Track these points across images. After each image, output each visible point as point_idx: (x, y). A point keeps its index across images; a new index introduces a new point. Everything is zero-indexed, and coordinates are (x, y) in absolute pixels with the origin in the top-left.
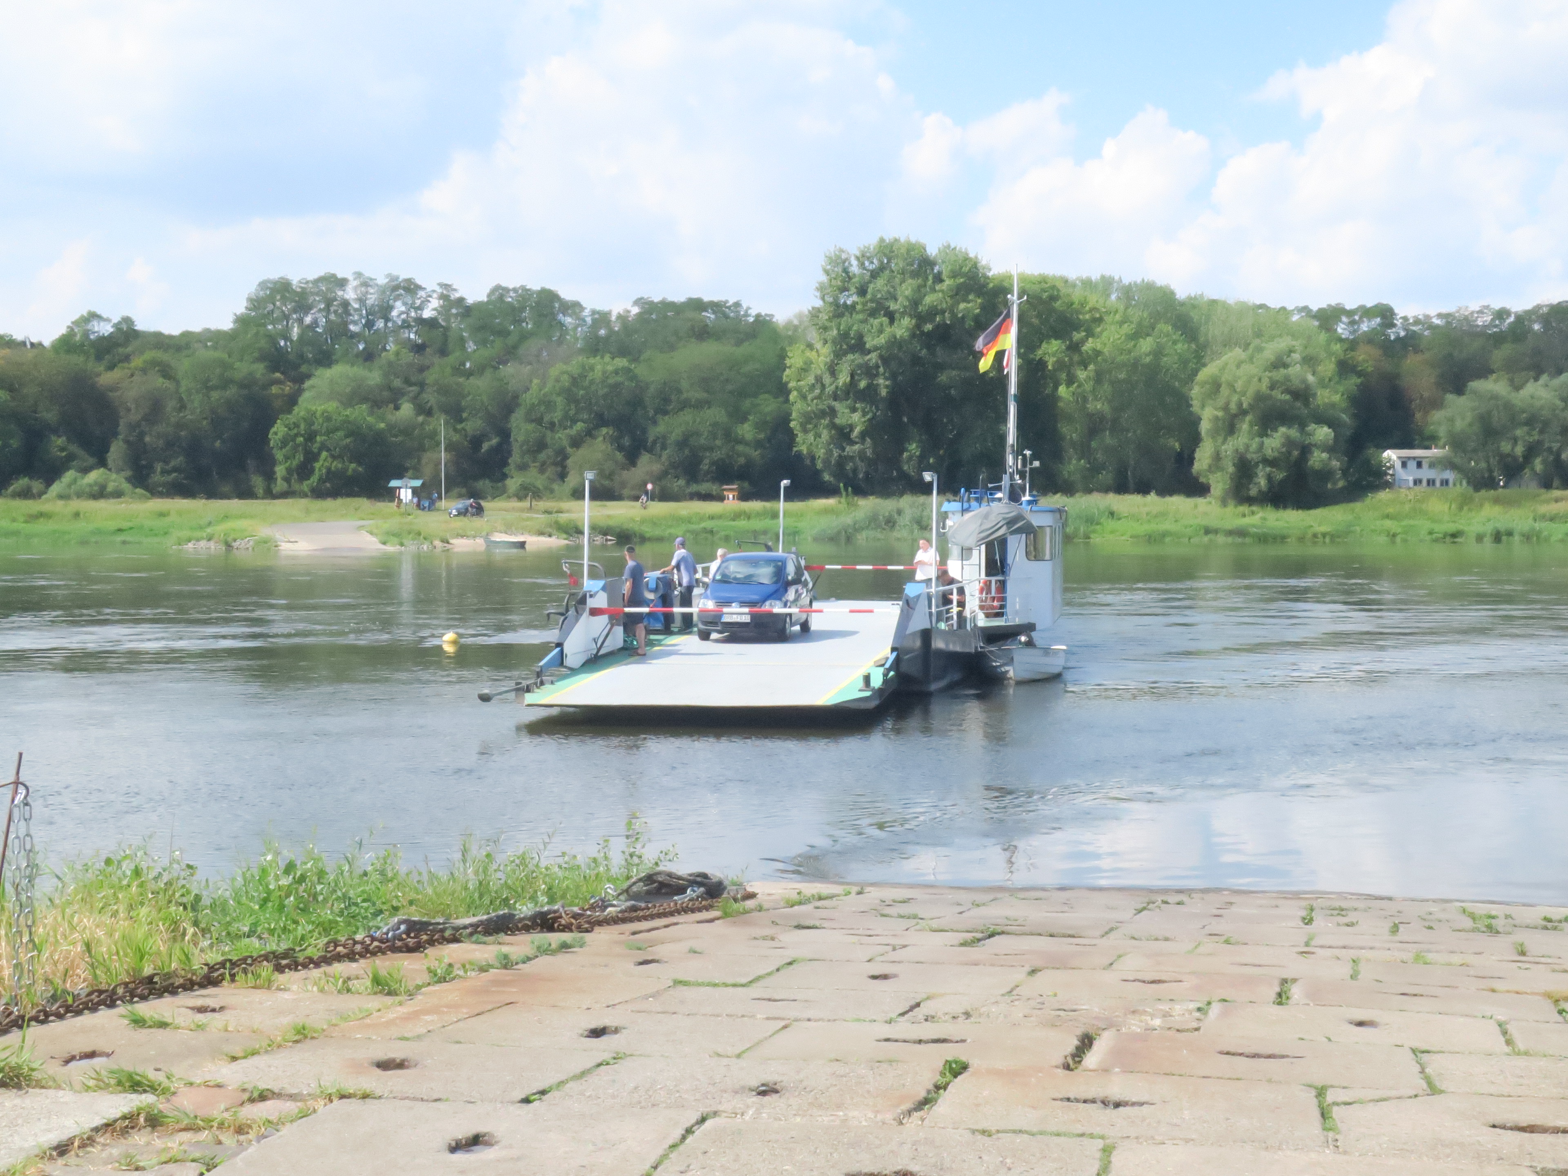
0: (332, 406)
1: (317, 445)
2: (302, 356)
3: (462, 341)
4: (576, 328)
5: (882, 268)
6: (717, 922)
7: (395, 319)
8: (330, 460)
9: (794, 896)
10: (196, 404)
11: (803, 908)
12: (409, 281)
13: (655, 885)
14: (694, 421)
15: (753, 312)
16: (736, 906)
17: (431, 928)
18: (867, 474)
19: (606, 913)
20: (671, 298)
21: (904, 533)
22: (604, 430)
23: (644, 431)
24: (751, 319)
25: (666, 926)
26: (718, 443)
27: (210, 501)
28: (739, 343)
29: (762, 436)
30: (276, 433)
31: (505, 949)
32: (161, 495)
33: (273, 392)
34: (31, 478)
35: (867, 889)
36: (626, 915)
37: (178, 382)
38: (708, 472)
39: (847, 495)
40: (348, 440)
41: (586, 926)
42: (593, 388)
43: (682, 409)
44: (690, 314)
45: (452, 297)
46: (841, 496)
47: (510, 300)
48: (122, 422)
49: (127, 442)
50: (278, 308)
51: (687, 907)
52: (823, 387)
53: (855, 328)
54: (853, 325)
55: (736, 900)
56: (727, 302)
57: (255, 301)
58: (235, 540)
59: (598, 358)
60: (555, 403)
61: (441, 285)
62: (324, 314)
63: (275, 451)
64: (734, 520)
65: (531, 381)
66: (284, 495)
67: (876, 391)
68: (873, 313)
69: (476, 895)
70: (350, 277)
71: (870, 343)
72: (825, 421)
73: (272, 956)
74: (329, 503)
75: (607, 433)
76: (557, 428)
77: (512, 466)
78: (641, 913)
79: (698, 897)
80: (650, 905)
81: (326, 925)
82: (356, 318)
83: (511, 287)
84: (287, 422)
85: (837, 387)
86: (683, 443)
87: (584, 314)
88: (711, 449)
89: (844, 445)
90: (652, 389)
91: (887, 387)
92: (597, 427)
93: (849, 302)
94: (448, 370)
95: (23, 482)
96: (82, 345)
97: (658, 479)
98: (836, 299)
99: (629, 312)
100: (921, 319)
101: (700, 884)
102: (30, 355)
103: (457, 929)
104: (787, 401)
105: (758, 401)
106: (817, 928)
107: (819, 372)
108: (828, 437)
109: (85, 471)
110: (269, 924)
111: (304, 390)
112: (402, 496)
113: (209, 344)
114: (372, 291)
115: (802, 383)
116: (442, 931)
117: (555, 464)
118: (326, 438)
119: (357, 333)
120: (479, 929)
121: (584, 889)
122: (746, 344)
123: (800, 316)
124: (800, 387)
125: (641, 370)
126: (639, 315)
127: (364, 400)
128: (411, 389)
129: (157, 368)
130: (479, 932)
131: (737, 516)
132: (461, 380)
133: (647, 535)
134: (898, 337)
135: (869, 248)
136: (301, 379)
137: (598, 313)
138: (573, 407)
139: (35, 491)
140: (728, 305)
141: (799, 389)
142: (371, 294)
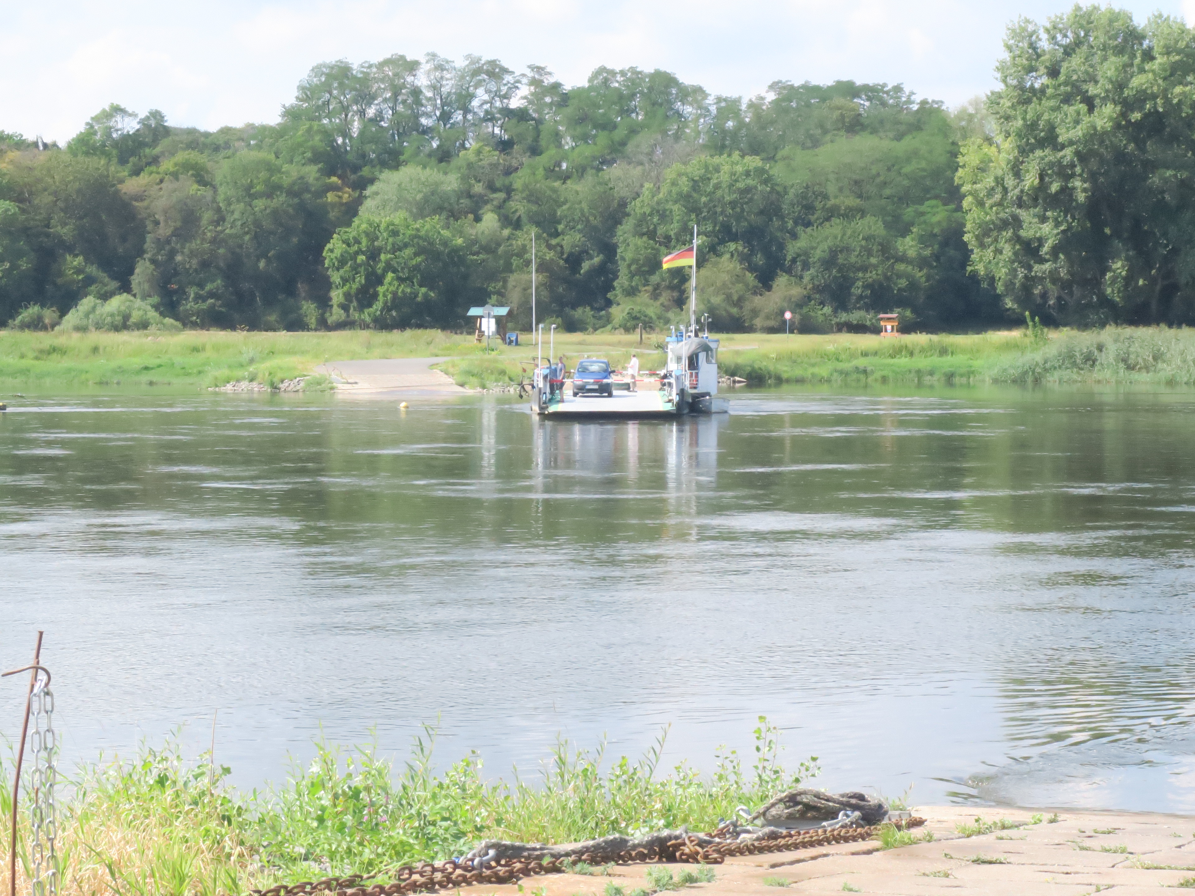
0: (399, 217)
1: (381, 266)
2: (363, 156)
3: (557, 136)
4: (697, 119)
5: (1078, 43)
6: (875, 853)
7: (475, 110)
8: (396, 283)
9: (972, 825)
10: (236, 215)
11: (982, 838)
12: (493, 63)
13: (799, 807)
14: (844, 234)
15: (918, 98)
16: (899, 835)
17: (526, 854)
18: (1059, 298)
19: (738, 841)
21: (1108, 373)
22: (732, 246)
23: (781, 247)
24: (915, 107)
25: (814, 858)
26: (873, 260)
27: (252, 333)
28: (899, 137)
29: (927, 252)
30: (331, 251)
31: (616, 882)
32: (194, 326)
33: (329, 200)
34: (43, 306)
35: (1062, 816)
36: (764, 843)
37: (214, 188)
38: (860, 297)
39: (1035, 326)
40: (419, 259)
41: (715, 855)
42: (719, 193)
43: (828, 219)
44: (839, 101)
45: (546, 83)
46: (1027, 327)
47: (617, 85)
48: (149, 238)
49: (153, 261)
50: (335, 98)
51: (839, 835)
52: (1005, 190)
53: (1046, 117)
54: (1042, 114)
55: (899, 827)
56: (884, 85)
57: (309, 89)
58: (282, 381)
59: (724, 156)
60: (671, 212)
61: (532, 68)
62: (391, 105)
63: (330, 272)
64: (892, 356)
65: (642, 186)
66: (341, 326)
67: (1071, 195)
68: (1067, 100)
69: (578, 817)
70: (422, 60)
71: (1064, 136)
72: (1008, 234)
73: (335, 883)
74: (396, 336)
75: (736, 249)
76: (673, 243)
77: (618, 291)
78: (782, 842)
79: (852, 823)
80: (793, 832)
81: (399, 848)
82: (429, 109)
83: (617, 69)
84: (345, 237)
85: (1022, 191)
86: (829, 262)
87: (707, 102)
88: (864, 269)
89: (1032, 262)
90: (791, 194)
91: (1085, 190)
92: (722, 242)
93: (1037, 85)
94: (541, 172)
95: (33, 310)
96: (103, 145)
97: (798, 306)
98: (1021, 81)
99: (763, 99)
100: (1128, 105)
101: (855, 808)
102: (42, 157)
103: (557, 856)
104: (959, 208)
105: (922, 208)
106: (1001, 863)
107: (1000, 173)
108: (1010, 254)
109: (105, 297)
110: (330, 845)
111: (366, 197)
112: (484, 328)
113: (252, 142)
114: (448, 76)
115: (978, 186)
116: (540, 857)
117: (671, 288)
118: (392, 256)
119: (429, 128)
120: (583, 857)
121: (710, 811)
122: (908, 138)
123: (976, 103)
124: (976, 191)
125: (777, 171)
126: (775, 102)
127: (439, 209)
128: (495, 195)
129: (191, 172)
130: (585, 861)
131: (897, 351)
132: (557, 184)
133: (785, 376)
134: (1099, 128)
135: (1062, 18)
136: (362, 184)
137: (725, 100)
138: (693, 216)
139: (47, 321)
140: (886, 89)
141: (974, 194)
142: (447, 79)
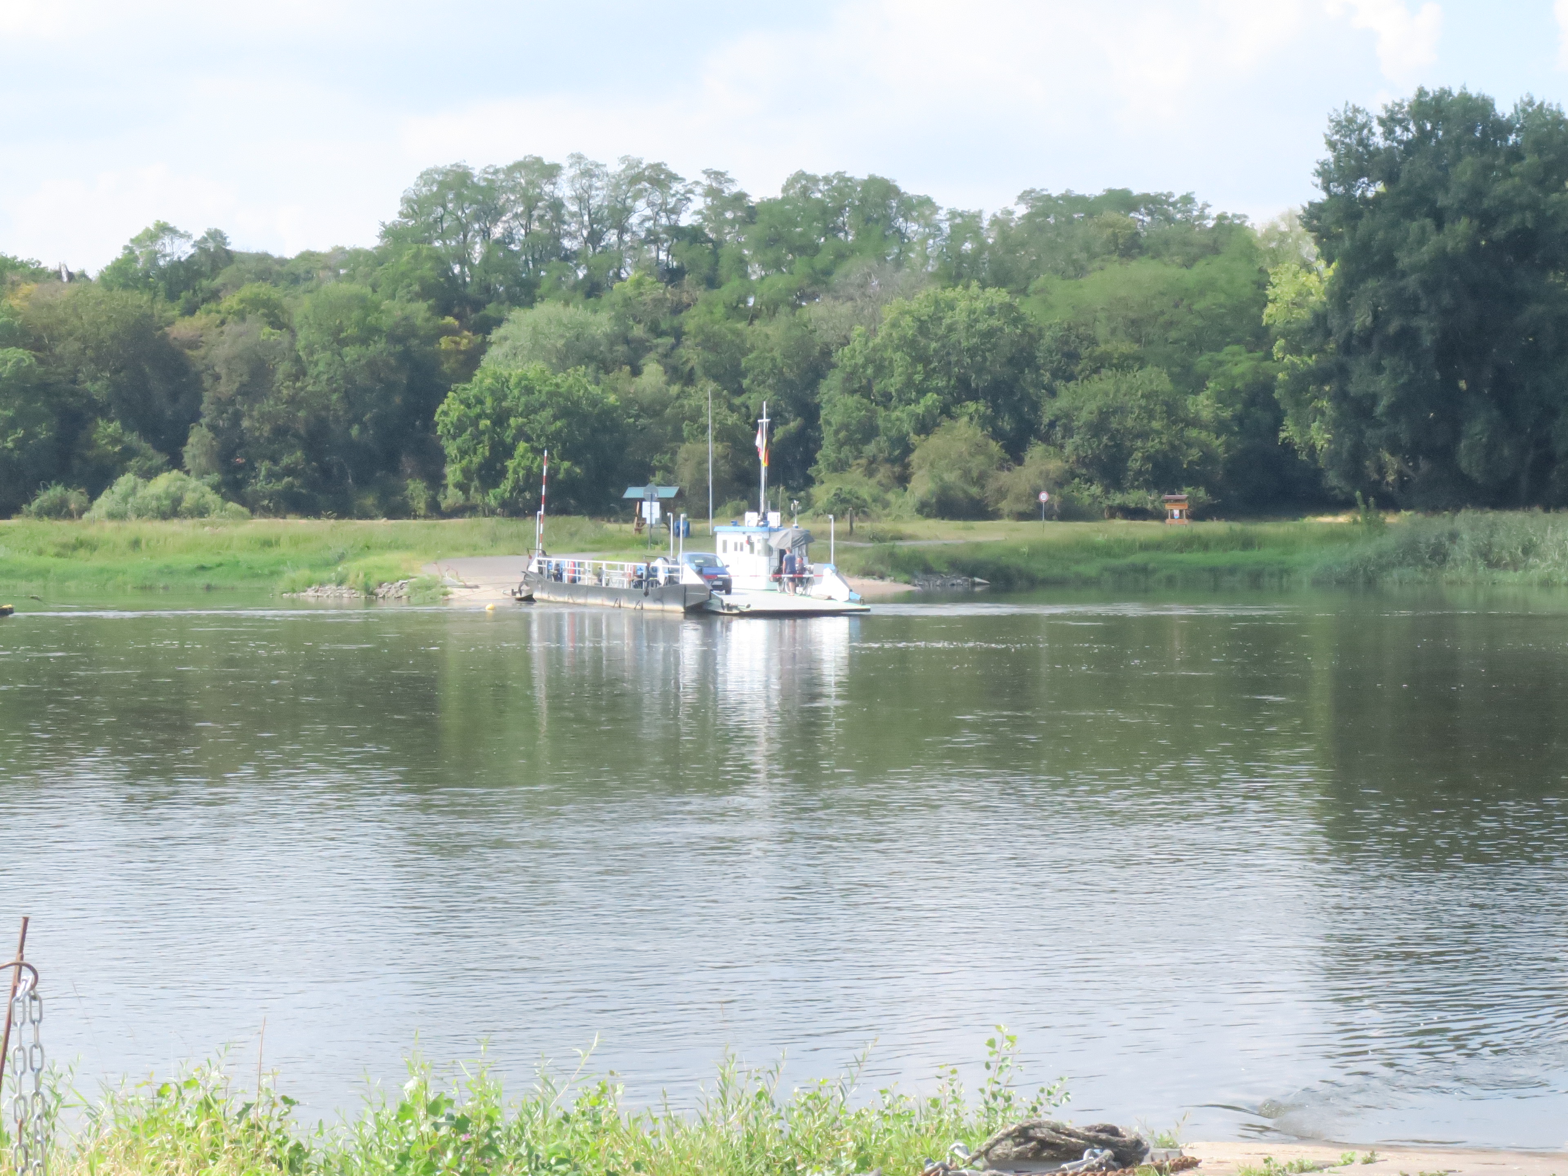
0: (534, 369)
1: (510, 433)
2: (487, 289)
3: (741, 263)
4: (924, 240)
5: (1423, 139)
7: (634, 229)
8: (531, 455)
9: (1259, 1166)
10: (321, 367)
12: (657, 167)
13: (1033, 1144)
14: (1117, 391)
15: (1213, 212)
18: (1400, 474)
20: (1079, 190)
21: (1463, 571)
22: (971, 406)
23: (1035, 407)
24: (1210, 224)
26: (1156, 425)
28: (1188, 264)
29: (1227, 414)
30: (445, 413)
32: (267, 512)
33: (443, 347)
34: (67, 486)
35: (1381, 1155)
37: (293, 333)
38: (1139, 473)
40: (559, 424)
42: (954, 337)
43: (1096, 371)
44: (1110, 215)
45: (727, 193)
46: (1357, 510)
47: (819, 195)
48: (207, 397)
49: (212, 428)
50: (451, 213)
52: (1328, 332)
53: (1380, 236)
54: (1376, 232)
55: (1161, 1170)
56: (1170, 195)
57: (415, 202)
58: (380, 585)
59: (959, 288)
60: (891, 361)
61: (708, 173)
62: (524, 222)
63: (444, 442)
64: (1180, 550)
65: (852, 328)
66: (456, 512)
67: (1415, 337)
68: (1408, 213)
70: (565, 163)
71: (1404, 260)
72: (1332, 388)
75: (977, 410)
76: (894, 402)
77: (822, 465)
79: (1101, 1165)
82: (574, 227)
83: (820, 175)
84: (463, 396)
85: (1350, 333)
86: (1098, 428)
87: (938, 217)
88: (1144, 435)
89: (1363, 427)
90: (1047, 340)
91: (1432, 331)
92: (958, 401)
93: (1370, 194)
94: (720, 311)
95: (54, 493)
96: (147, 276)
97: (1059, 483)
98: (1348, 189)
99: (1011, 213)
100: (1487, 220)
101: (1104, 1145)
102: (67, 291)
104: (1268, 356)
105: (1220, 356)
107: (1320, 308)
109: (149, 474)
111: (491, 344)
112: (645, 514)
113: (342, 272)
114: (598, 184)
117: (891, 461)
118: (525, 420)
119: (574, 252)
121: (917, 1148)
122: (1201, 263)
123: (1288, 218)
125: (1028, 307)
126: (1028, 218)
127: (585, 359)
128: (659, 341)
129: (261, 311)
131: (1188, 543)
132: (741, 325)
134: (1450, 250)
135: (1401, 106)
136: (485, 326)
137: (961, 215)
138: (920, 367)
139: (73, 506)
140: (1171, 200)
142: (597, 189)
